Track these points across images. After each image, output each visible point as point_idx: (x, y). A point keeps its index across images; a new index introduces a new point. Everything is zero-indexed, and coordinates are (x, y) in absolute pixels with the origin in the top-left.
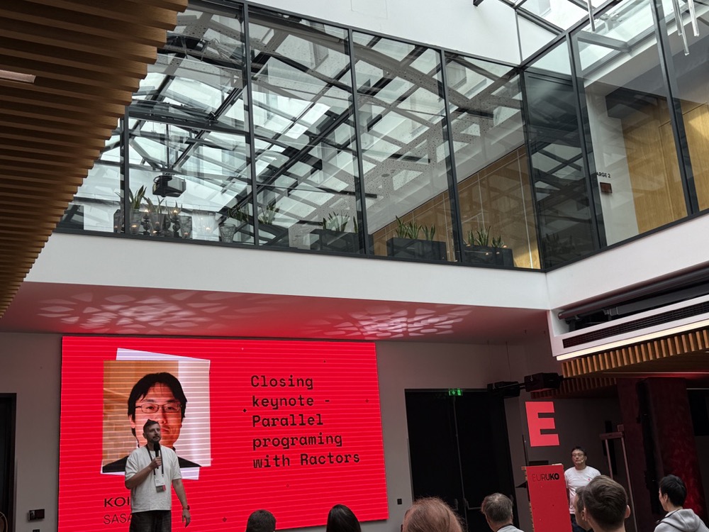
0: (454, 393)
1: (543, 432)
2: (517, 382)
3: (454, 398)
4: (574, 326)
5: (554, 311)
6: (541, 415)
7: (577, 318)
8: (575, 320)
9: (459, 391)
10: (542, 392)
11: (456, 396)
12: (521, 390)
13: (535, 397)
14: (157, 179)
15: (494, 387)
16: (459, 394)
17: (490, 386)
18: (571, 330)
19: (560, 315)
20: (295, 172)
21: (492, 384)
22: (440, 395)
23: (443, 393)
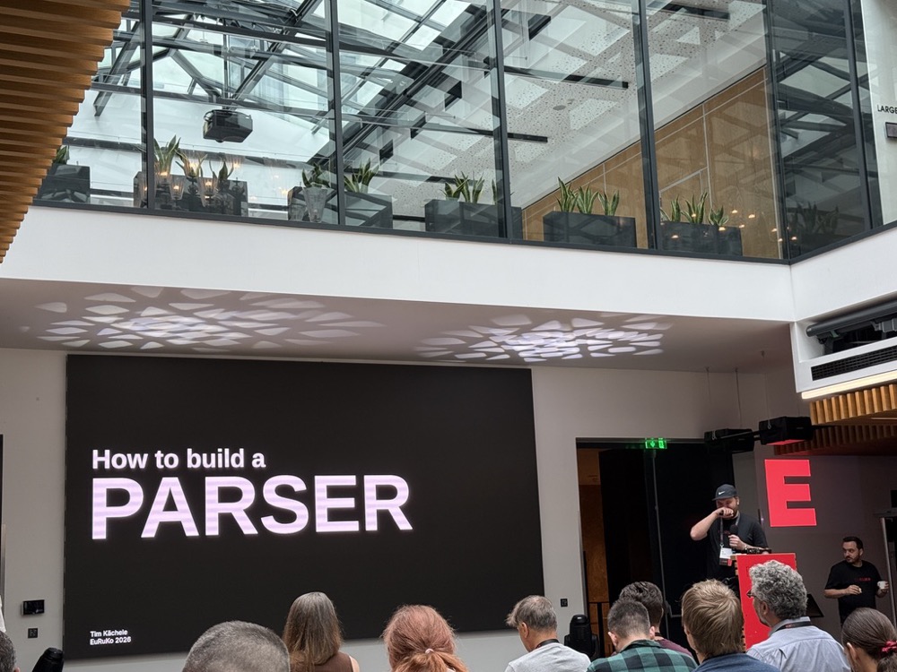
0: (653, 445)
1: (791, 505)
2: (750, 430)
3: (655, 453)
4: (831, 347)
5: (800, 324)
6: (789, 480)
7: (835, 335)
8: (832, 338)
9: (660, 442)
10: (791, 446)
12: (755, 442)
13: (780, 452)
14: (209, 115)
15: (714, 437)
17: (708, 434)
18: (827, 352)
19: (810, 329)
20: (423, 101)
21: (712, 432)
22: (633, 447)
23: (638, 443)
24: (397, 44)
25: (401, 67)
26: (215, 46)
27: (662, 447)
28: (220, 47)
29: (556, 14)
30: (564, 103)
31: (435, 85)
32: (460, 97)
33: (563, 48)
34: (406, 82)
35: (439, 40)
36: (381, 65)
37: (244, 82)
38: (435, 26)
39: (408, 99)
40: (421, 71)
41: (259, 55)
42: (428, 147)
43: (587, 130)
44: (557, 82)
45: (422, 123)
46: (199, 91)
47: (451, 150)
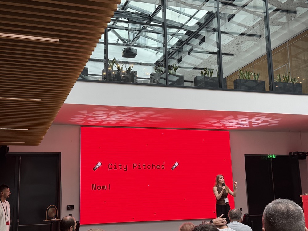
0: (271, 157)
2: (305, 152)
3: (271, 159)
12: (307, 156)
14: (124, 50)
15: (292, 154)
17: (290, 153)
20: (192, 43)
21: (291, 153)
22: (264, 157)
23: (266, 156)
24: (183, 25)
25: (185, 32)
26: (126, 27)
27: (274, 157)
28: (127, 28)
29: (237, 13)
30: (239, 42)
31: (196, 38)
32: (204, 42)
33: (239, 24)
34: (187, 37)
35: (198, 23)
36: (178, 32)
37: (134, 39)
38: (196, 19)
39: (187, 42)
40: (192, 33)
41: (139, 30)
42: (194, 58)
43: (247, 51)
44: (237, 36)
45: (191, 50)
46: (120, 42)
47: (201, 59)
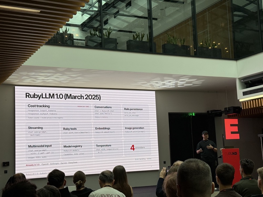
0: (191, 114)
1: (232, 133)
2: (221, 110)
5: (239, 79)
6: (232, 125)
7: (250, 82)
9: (193, 114)
10: (233, 115)
11: (192, 116)
12: (223, 114)
13: (229, 117)
15: (210, 112)
16: (194, 115)
17: (208, 112)
19: (242, 80)
22: (185, 115)
23: (186, 114)
30: (164, 8)
31: (122, 2)
32: (131, 6)
39: (113, 5)
47: (127, 22)
